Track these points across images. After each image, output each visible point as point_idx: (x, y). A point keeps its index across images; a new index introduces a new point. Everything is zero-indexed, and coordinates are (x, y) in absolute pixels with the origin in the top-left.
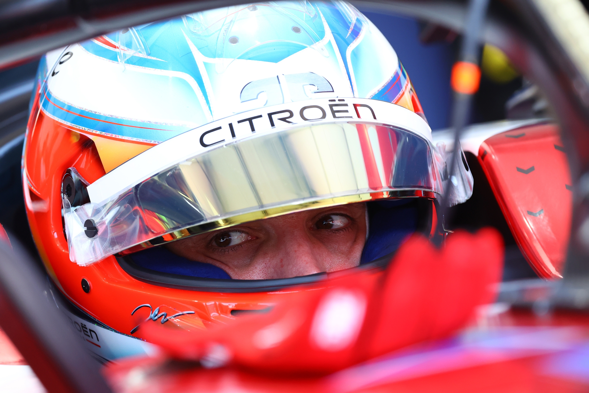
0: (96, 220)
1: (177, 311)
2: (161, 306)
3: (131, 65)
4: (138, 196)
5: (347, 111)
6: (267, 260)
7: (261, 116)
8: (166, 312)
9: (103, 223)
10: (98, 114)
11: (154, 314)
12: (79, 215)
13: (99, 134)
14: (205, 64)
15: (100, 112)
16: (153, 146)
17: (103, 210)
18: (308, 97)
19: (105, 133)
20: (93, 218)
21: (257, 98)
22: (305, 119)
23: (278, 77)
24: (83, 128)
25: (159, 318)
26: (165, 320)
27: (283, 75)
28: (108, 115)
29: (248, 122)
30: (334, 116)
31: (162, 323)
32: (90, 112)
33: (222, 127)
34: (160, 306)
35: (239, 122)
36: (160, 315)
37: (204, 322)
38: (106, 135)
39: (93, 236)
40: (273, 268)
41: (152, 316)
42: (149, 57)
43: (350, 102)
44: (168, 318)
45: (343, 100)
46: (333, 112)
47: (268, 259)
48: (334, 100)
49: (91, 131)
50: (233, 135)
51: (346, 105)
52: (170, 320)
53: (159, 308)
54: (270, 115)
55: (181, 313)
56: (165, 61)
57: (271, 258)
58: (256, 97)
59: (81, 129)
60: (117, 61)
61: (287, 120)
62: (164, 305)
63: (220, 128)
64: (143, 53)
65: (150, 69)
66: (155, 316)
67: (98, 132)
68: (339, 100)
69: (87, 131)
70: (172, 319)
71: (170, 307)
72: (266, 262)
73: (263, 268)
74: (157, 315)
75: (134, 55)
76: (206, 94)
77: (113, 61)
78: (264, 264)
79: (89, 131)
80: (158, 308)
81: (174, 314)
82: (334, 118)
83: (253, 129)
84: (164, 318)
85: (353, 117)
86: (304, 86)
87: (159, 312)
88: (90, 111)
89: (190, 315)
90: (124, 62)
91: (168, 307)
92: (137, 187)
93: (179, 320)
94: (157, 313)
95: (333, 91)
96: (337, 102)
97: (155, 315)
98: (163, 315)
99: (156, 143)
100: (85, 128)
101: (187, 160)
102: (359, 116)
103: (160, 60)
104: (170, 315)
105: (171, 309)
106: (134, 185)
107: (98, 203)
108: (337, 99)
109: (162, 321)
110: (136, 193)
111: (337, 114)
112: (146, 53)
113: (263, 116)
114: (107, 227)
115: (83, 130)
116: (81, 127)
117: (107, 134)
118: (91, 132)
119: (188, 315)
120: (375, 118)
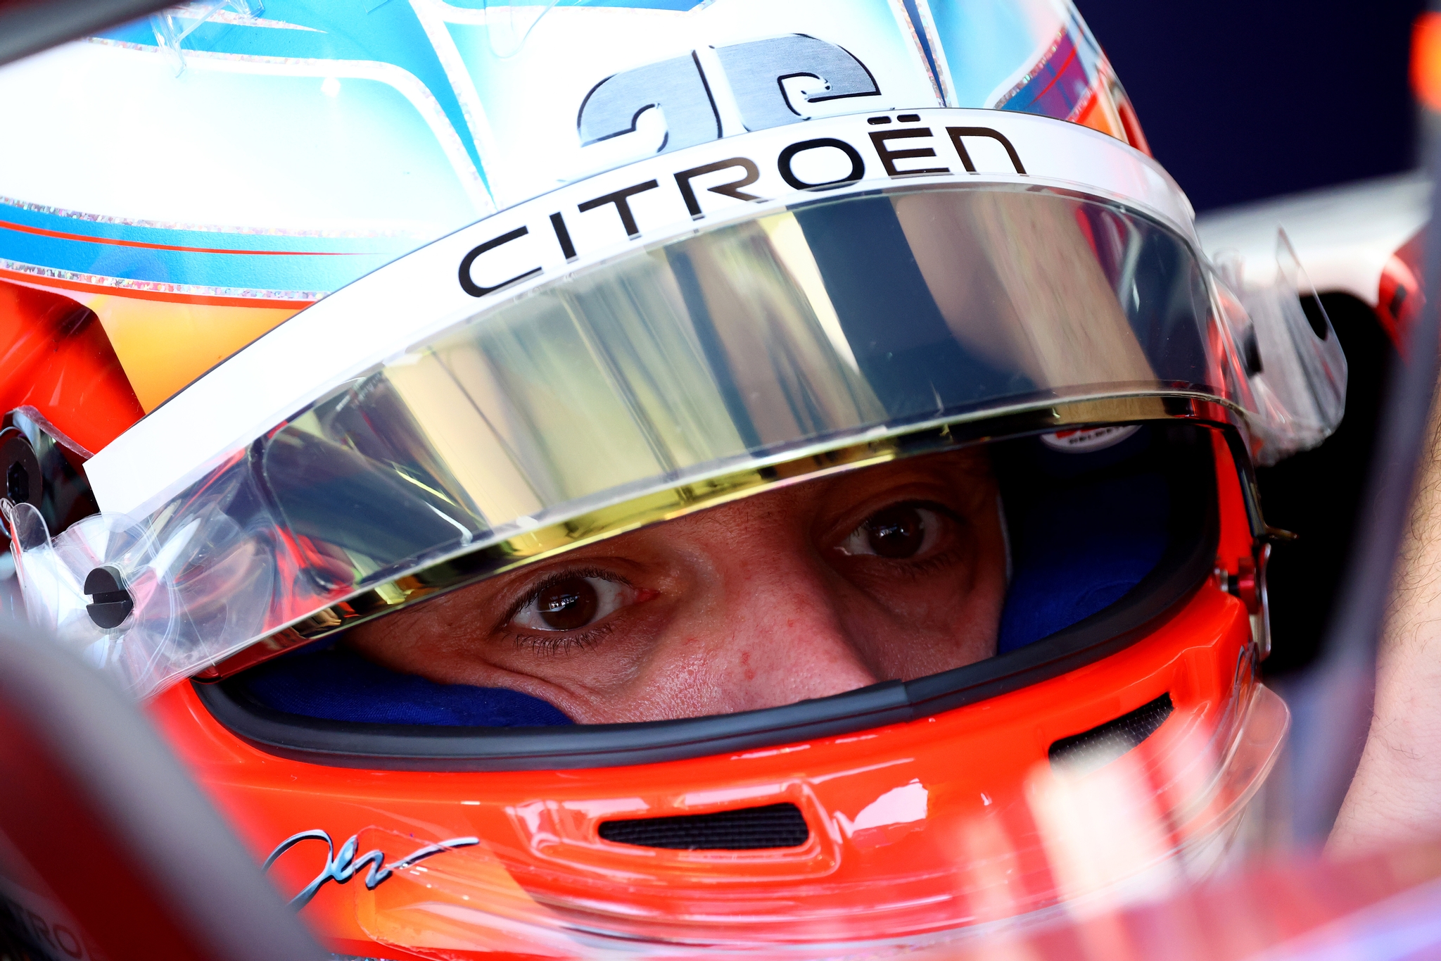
0: (125, 567)
1: (418, 840)
2: (363, 830)
3: (200, 52)
4: (265, 474)
5: (929, 152)
6: (696, 659)
7: (652, 184)
8: (381, 850)
9: (151, 575)
10: (103, 221)
11: (340, 862)
12: (65, 558)
13: (114, 285)
14: (453, 29)
15: (108, 214)
16: (299, 311)
17: (148, 533)
18: (799, 115)
19: (131, 281)
20: (114, 565)
21: (633, 129)
22: (798, 184)
23: (694, 55)
24: (56, 271)
25: (358, 871)
26: (379, 876)
27: (711, 47)
28: (139, 222)
29: (612, 206)
30: (891, 171)
31: (370, 889)
32: (75, 217)
33: (529, 229)
34: (359, 832)
35: (584, 207)
36: (359, 862)
37: (513, 869)
38: (135, 288)
39: (120, 620)
40: (719, 685)
41: (332, 867)
42: (261, 23)
43: (938, 121)
44: (389, 867)
45: (915, 118)
46: (887, 158)
47: (700, 656)
48: (886, 120)
49: (83, 278)
50: (569, 251)
51: (926, 132)
52: (396, 872)
53: (357, 839)
54: (683, 179)
55: (432, 848)
56: (315, 30)
57: (708, 654)
58: (629, 126)
59: (47, 275)
60: (152, 44)
61: (740, 190)
62: (372, 827)
63: (522, 231)
64: (240, 10)
65: (269, 62)
66: (344, 868)
67: (109, 282)
68: (902, 118)
69: (68, 279)
70: (401, 868)
71: (395, 832)
72: (691, 668)
73: (682, 687)
74: (349, 863)
75: (209, 20)
76: (466, 125)
77: (140, 46)
78: (686, 674)
79: (75, 280)
80: (353, 838)
81: (407, 854)
82: (889, 175)
83: (631, 228)
84: (377, 870)
85: (950, 169)
86: (784, 81)
87: (357, 852)
88: (74, 213)
89: (463, 851)
90: (177, 45)
91: (388, 831)
92: (258, 446)
93: (425, 870)
94: (349, 855)
95: (877, 92)
96: (896, 125)
97: (344, 864)
98: (371, 860)
99: (310, 299)
100: (63, 272)
101: (410, 350)
102: (969, 166)
103: (300, 28)
104: (395, 859)
105: (397, 836)
106: (249, 440)
107: (125, 512)
108: (893, 116)
109: (370, 881)
110: (257, 467)
111: (900, 164)
112: (251, 7)
113: (659, 182)
114: (162, 587)
115: (56, 277)
116: (46, 268)
117: (139, 285)
118: (85, 282)
119: (455, 850)
120: (1020, 169)
